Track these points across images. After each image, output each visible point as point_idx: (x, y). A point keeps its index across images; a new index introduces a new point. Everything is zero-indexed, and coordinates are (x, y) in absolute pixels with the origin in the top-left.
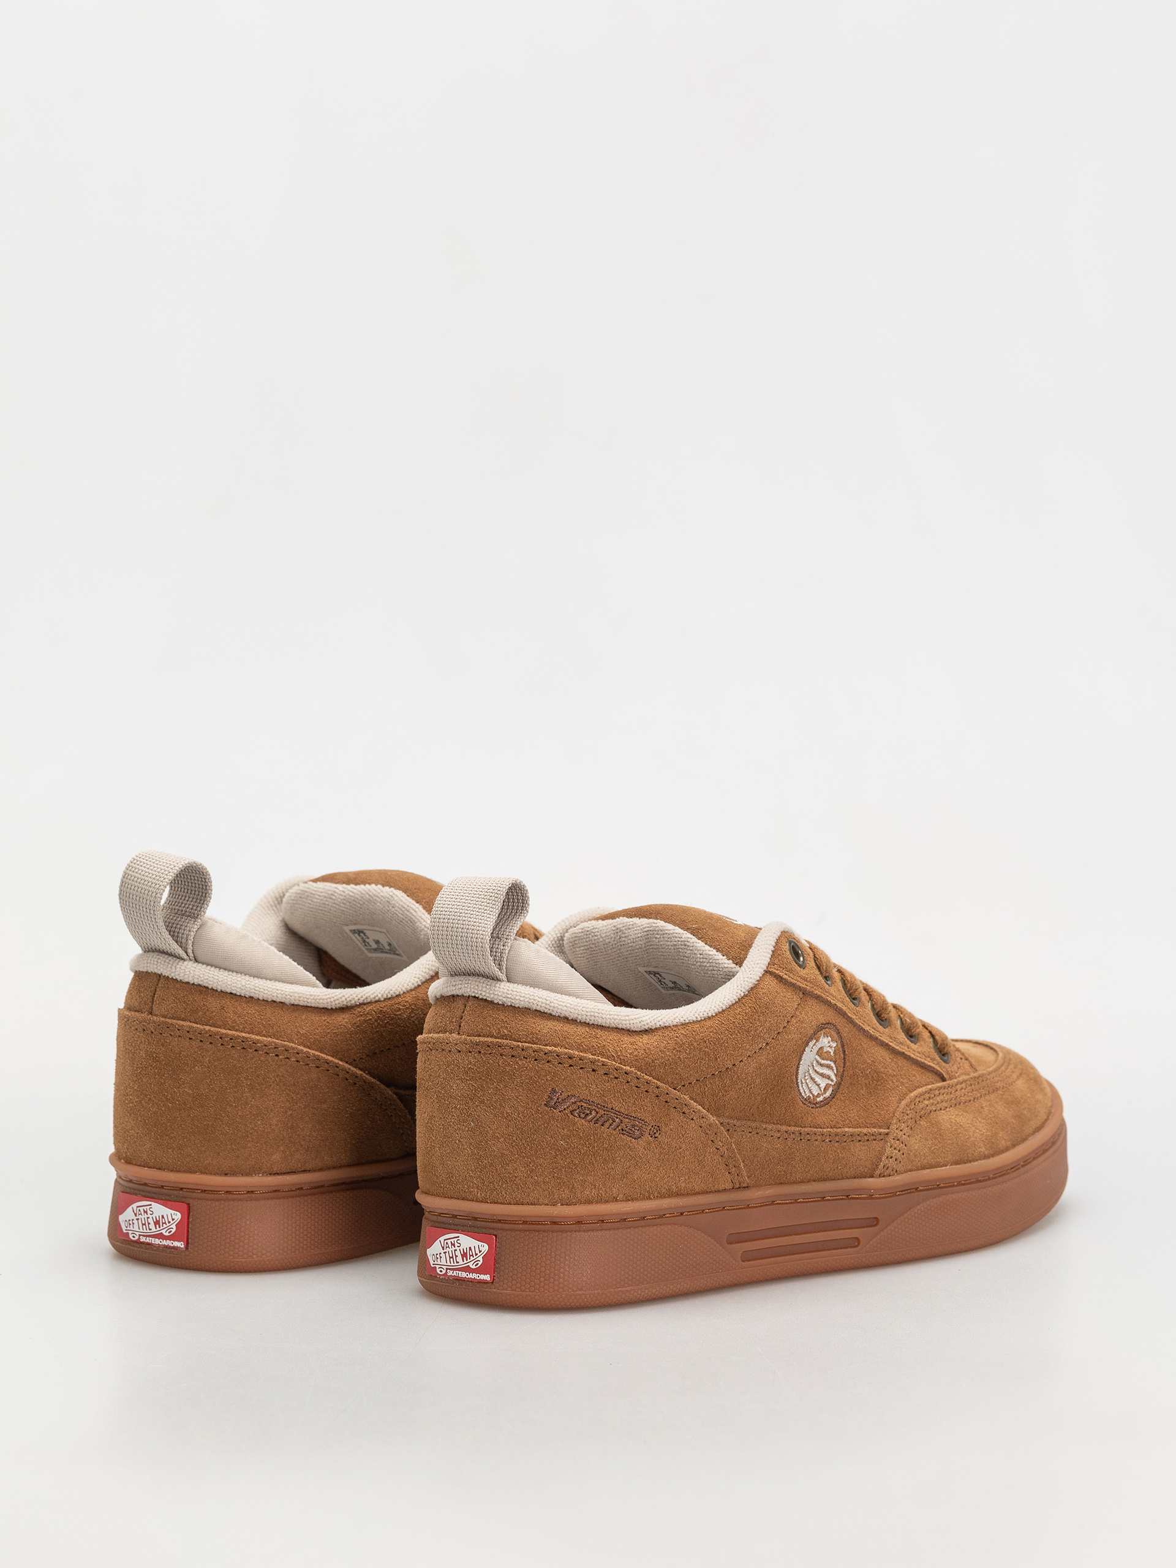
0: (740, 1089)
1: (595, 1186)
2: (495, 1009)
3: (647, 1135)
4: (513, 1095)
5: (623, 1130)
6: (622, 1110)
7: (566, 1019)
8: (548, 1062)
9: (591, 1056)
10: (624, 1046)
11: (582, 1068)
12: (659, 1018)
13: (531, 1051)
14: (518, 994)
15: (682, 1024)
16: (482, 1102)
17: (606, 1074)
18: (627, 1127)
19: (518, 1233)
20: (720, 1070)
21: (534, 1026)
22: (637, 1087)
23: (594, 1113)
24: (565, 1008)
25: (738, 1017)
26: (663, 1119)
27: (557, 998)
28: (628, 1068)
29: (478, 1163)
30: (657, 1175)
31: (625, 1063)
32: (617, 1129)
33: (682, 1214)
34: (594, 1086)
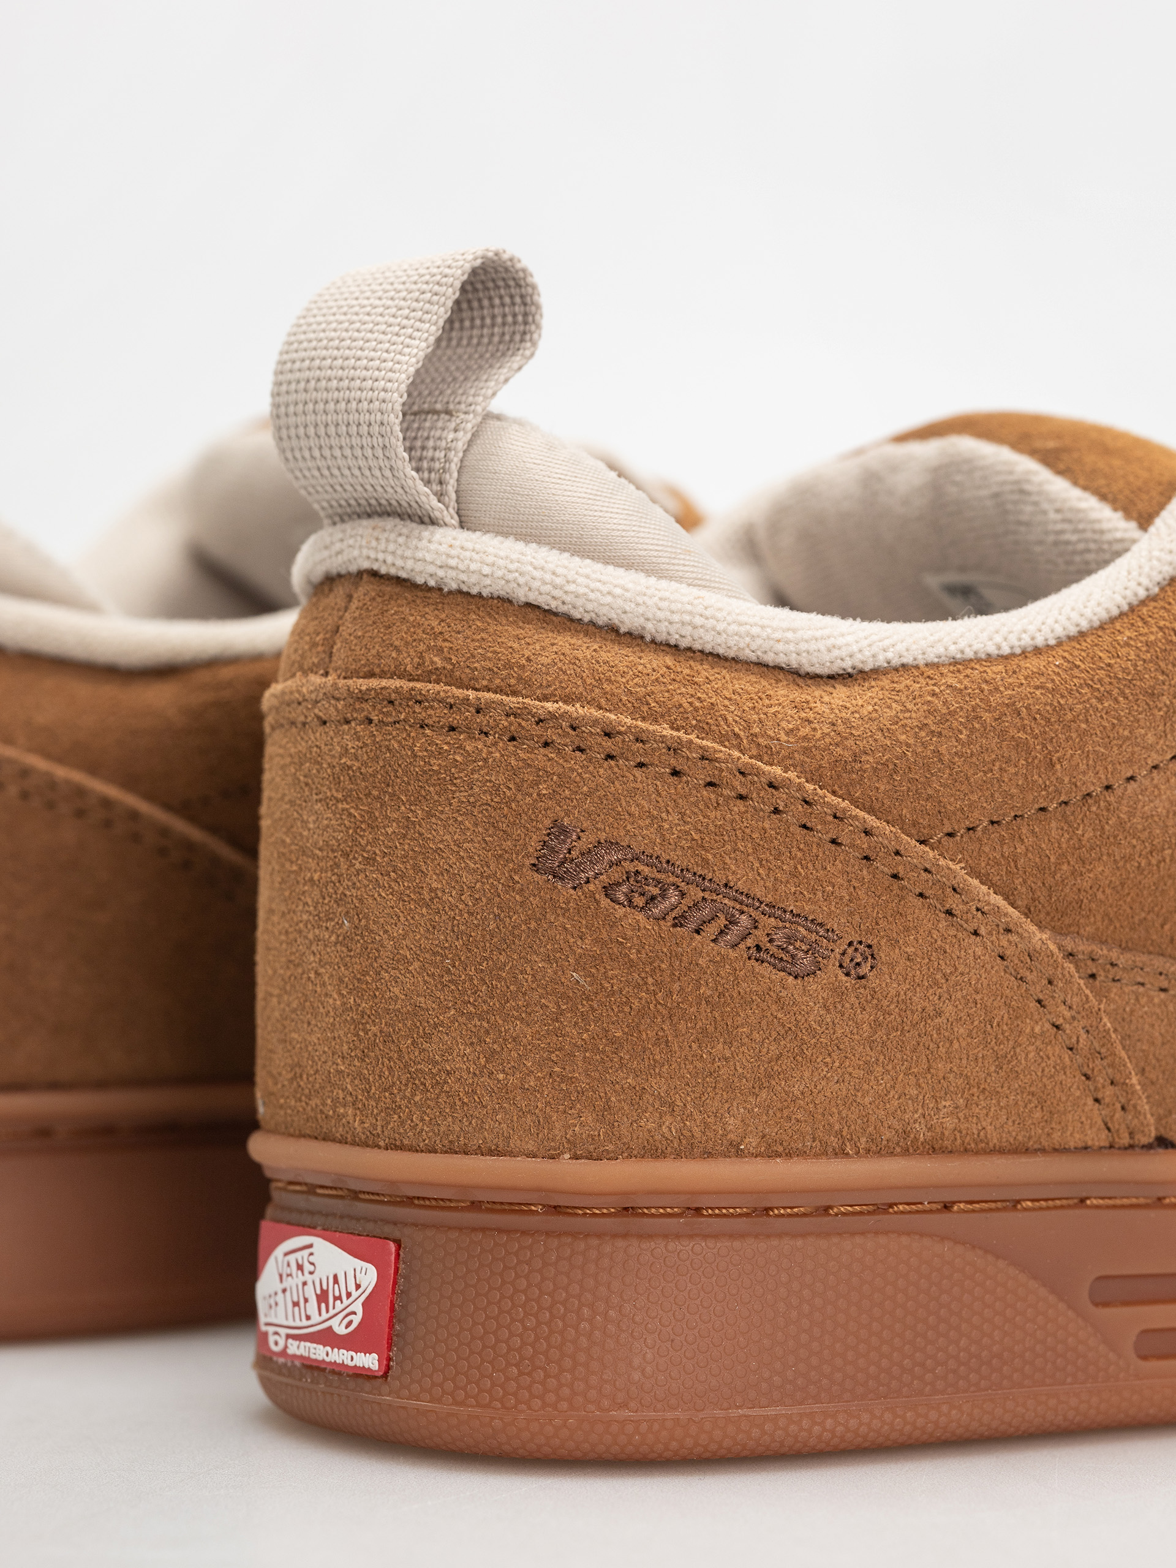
0: (1127, 859)
1: (672, 1105)
2: (418, 602)
3: (832, 967)
4: (448, 837)
5: (758, 948)
6: (758, 891)
7: (612, 632)
8: (546, 744)
9: (668, 732)
10: (772, 710)
11: (641, 765)
12: (887, 643)
13: (497, 714)
14: (476, 557)
15: (955, 662)
16: (370, 860)
17: (710, 784)
18: (771, 941)
19: (454, 1235)
20: (1063, 798)
21: (516, 645)
22: (804, 826)
23: (673, 898)
24: (609, 599)
25: (1123, 652)
26: (883, 923)
27: (587, 571)
28: (777, 771)
29: (357, 1035)
30: (866, 1087)
31: (767, 754)
32: (742, 946)
33: (947, 1207)
34: (674, 818)
